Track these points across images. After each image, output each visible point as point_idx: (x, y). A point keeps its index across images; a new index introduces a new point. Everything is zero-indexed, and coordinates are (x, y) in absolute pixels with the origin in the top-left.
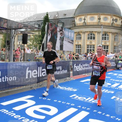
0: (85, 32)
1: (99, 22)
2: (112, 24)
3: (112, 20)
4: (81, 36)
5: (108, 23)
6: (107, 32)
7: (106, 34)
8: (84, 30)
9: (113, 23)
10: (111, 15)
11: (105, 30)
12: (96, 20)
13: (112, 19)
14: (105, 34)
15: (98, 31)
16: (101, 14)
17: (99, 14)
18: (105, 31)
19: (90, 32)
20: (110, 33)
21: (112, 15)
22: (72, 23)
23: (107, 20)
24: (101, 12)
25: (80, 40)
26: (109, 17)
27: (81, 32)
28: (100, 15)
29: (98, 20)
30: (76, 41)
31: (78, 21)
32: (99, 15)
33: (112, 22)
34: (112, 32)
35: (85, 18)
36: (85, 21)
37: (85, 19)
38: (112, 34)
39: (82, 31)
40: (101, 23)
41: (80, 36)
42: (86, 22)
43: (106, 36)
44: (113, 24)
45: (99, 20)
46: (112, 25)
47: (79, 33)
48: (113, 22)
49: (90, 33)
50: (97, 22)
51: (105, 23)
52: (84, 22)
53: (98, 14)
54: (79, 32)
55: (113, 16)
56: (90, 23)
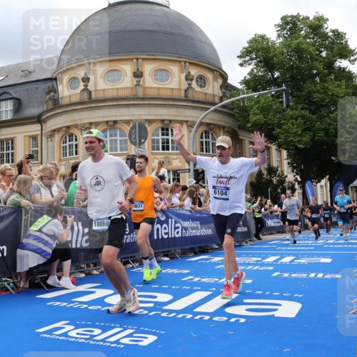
0: (91, 124)
1: (136, 85)
2: (186, 91)
3: (187, 79)
4: (76, 140)
5: (172, 89)
6: (170, 121)
7: (167, 130)
8: (85, 117)
9: (188, 88)
10: (180, 62)
11: (161, 115)
12: (126, 82)
13: (183, 76)
14: (163, 129)
15: (136, 118)
16: (143, 59)
17: (138, 59)
18: (163, 118)
19: (107, 122)
20: (181, 122)
21: (185, 62)
22: (48, 97)
23: (167, 80)
24: (142, 52)
25: (74, 156)
26: (175, 69)
27: (76, 126)
28: (140, 61)
29: (135, 80)
30: (63, 163)
31: (65, 89)
32: (135, 61)
33: (185, 85)
34: (187, 122)
35: (86, 74)
36: (86, 86)
37: (86, 80)
38: (188, 126)
39: (79, 122)
40: (145, 88)
41: (74, 143)
42: (90, 87)
43: (167, 135)
44: (190, 91)
45: (137, 79)
46: (186, 97)
47: (71, 131)
48: (190, 85)
49: (106, 127)
50: (131, 88)
51: (159, 89)
52: (86, 89)
53: (132, 59)
54: (68, 127)
55: (187, 64)
56: (104, 90)
